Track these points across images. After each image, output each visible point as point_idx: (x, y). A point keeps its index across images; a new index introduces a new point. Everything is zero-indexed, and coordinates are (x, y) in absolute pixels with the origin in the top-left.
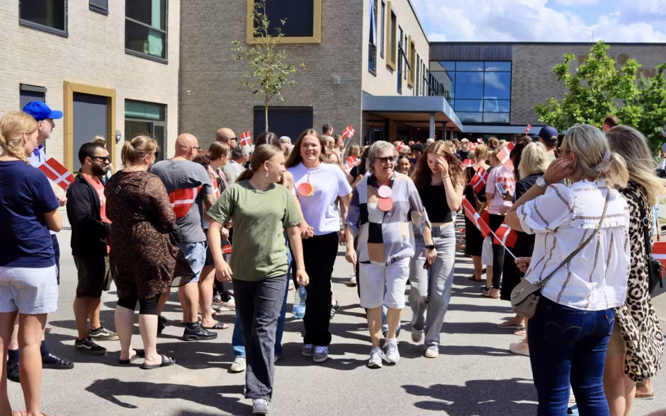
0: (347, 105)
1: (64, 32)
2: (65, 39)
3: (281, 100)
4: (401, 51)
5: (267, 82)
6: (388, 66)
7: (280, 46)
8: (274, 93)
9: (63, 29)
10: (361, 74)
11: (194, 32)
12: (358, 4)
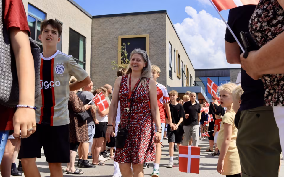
4: (183, 71)
6: (177, 77)
10: (166, 78)
11: (96, 63)
12: (164, 50)
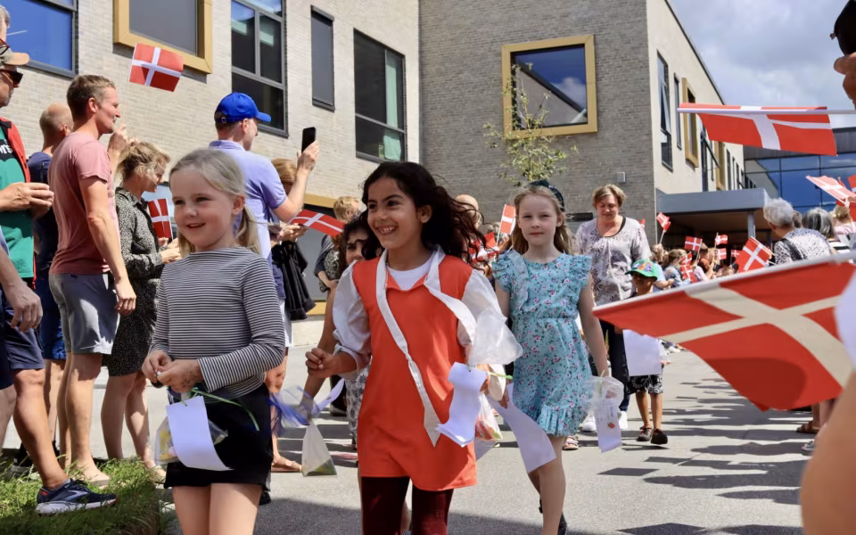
0: (637, 208)
1: (284, 131)
2: (285, 140)
4: (704, 144)
5: (531, 172)
6: (688, 161)
9: (283, 129)
10: (652, 167)
11: (439, 131)
12: (643, 79)
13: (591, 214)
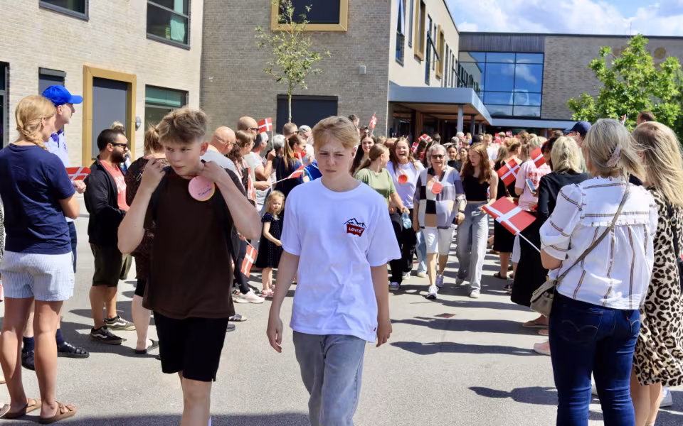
0: (373, 95)
1: (85, 15)
2: (86, 23)
3: (305, 88)
4: (430, 41)
5: (291, 70)
6: (416, 56)
7: (305, 33)
8: (298, 81)
9: (83, 12)
10: (388, 63)
11: (217, 17)
13: (337, 97)
